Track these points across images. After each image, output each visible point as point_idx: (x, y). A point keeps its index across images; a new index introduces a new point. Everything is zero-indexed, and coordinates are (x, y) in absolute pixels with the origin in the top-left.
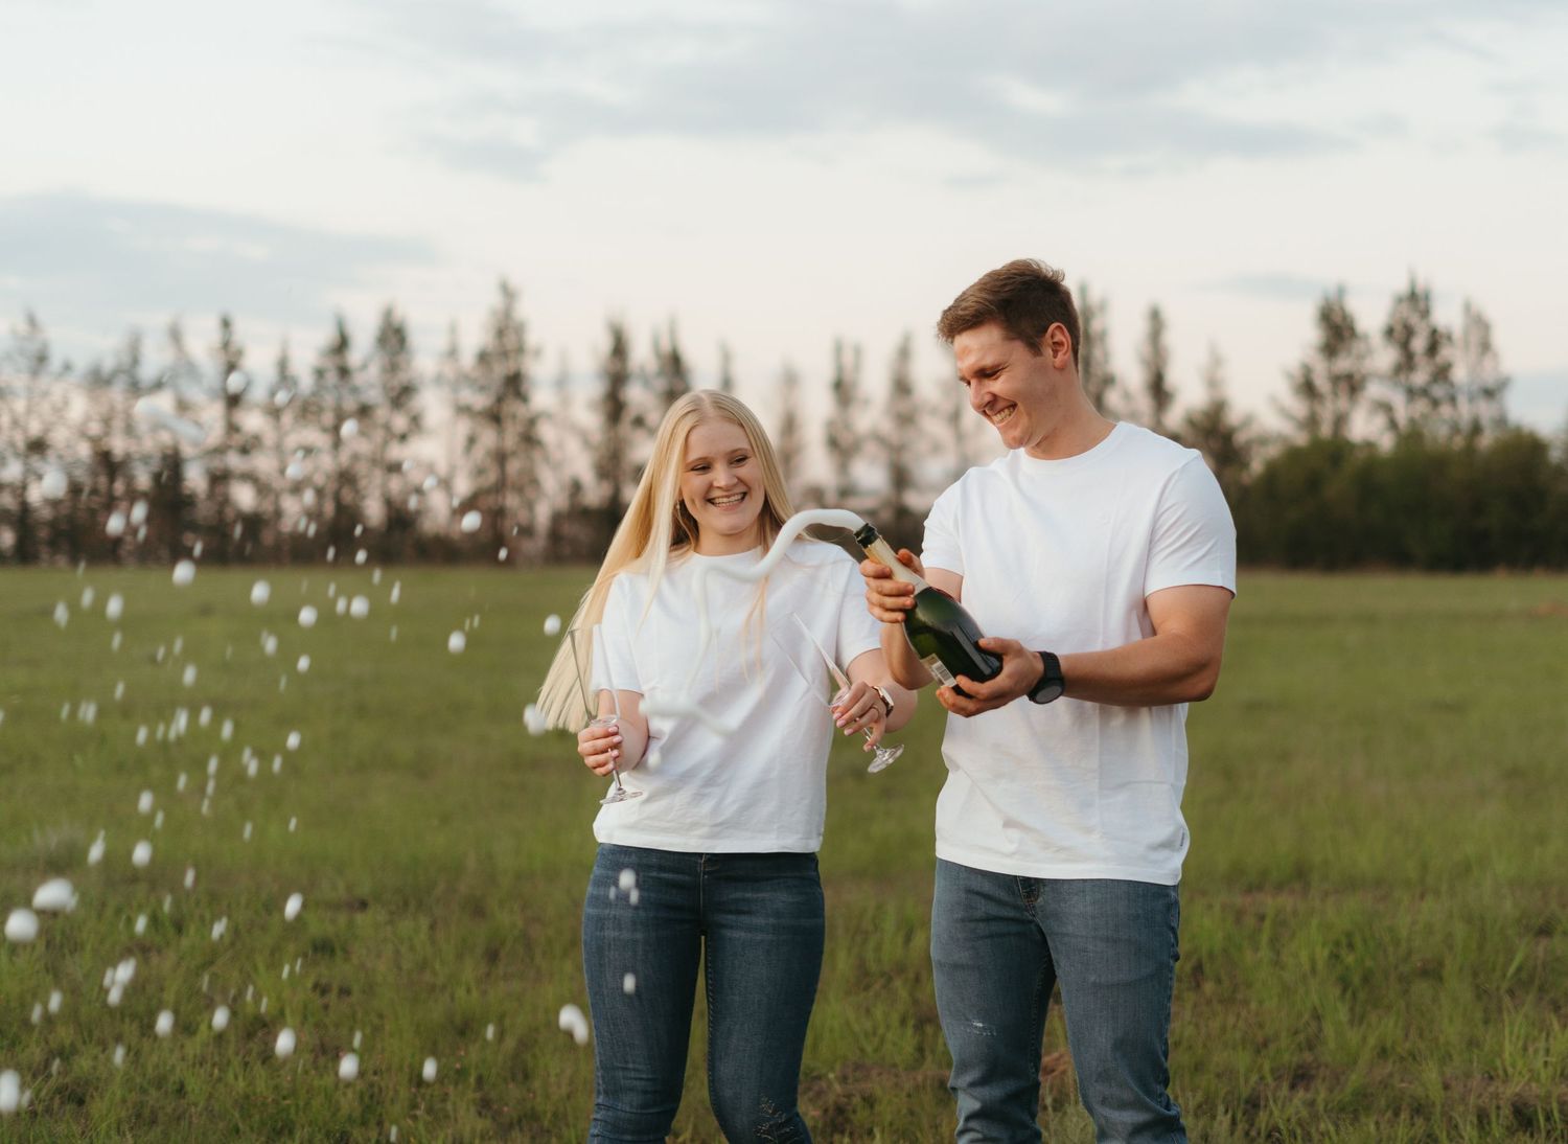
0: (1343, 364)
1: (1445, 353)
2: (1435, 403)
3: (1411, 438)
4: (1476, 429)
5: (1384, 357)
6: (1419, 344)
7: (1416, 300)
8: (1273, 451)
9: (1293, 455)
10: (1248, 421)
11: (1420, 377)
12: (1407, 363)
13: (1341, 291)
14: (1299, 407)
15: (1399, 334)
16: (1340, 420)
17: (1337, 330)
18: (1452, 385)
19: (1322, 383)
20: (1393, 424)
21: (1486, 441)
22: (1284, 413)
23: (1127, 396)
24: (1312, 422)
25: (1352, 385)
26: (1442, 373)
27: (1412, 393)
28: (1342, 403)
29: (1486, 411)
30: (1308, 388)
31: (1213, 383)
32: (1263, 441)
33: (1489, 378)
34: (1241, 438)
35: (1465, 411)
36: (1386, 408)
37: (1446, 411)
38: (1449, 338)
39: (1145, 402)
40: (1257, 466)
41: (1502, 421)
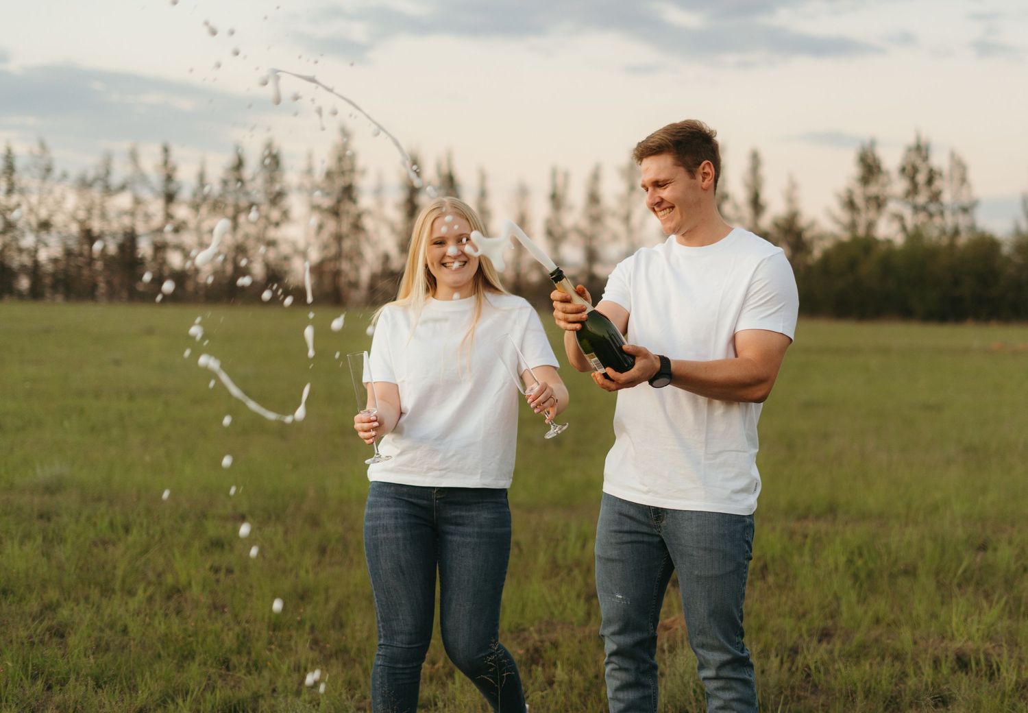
0: (873, 189)
1: (938, 184)
2: (931, 215)
3: (915, 237)
4: (956, 232)
5: (899, 186)
6: (921, 178)
7: (920, 150)
8: (828, 244)
9: (841, 246)
10: (813, 224)
11: (922, 199)
12: (914, 190)
13: (873, 143)
14: (845, 216)
15: (911, 172)
16: (871, 225)
17: (870, 168)
18: (941, 204)
19: (859, 201)
20: (904, 228)
21: (963, 240)
22: (836, 220)
23: (736, 207)
24: (853, 226)
25: (878, 203)
26: (935, 197)
27: (916, 209)
28: (872, 214)
29: (963, 221)
30: (851, 205)
31: (791, 199)
32: (821, 237)
33: (965, 199)
34: (807, 235)
35: (950, 221)
36: (900, 218)
37: (937, 221)
38: (940, 174)
39: (747, 212)
40: (817, 253)
41: (972, 228)
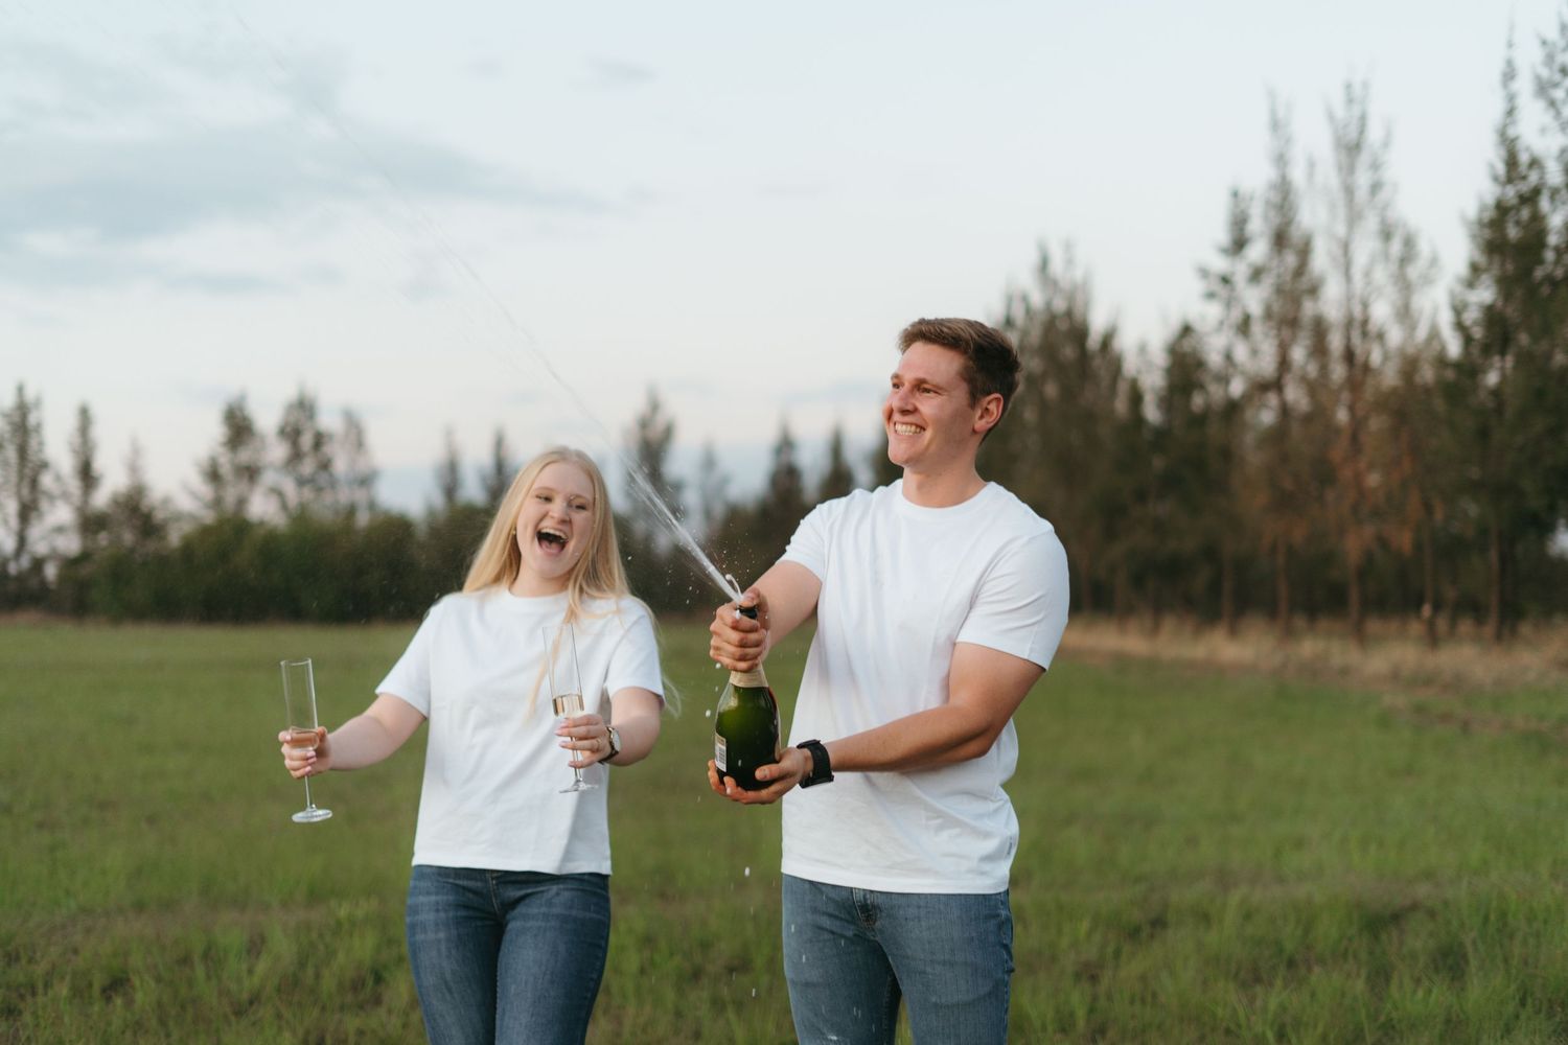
0: (245, 456)
1: (327, 449)
2: (319, 490)
3: (301, 518)
4: (351, 511)
5: (277, 452)
6: (306, 441)
7: (304, 407)
8: (187, 528)
9: (205, 531)
10: (166, 501)
11: (308, 467)
12: (296, 456)
13: (242, 399)
14: (205, 490)
15: (291, 433)
16: (242, 502)
17: (239, 428)
18: (331, 475)
19: (226, 469)
20: (284, 506)
21: (363, 519)
22: (194, 495)
23: (58, 478)
24: (217, 502)
25: (251, 473)
26: (325, 466)
27: (301, 482)
28: (243, 486)
29: (360, 496)
30: (214, 475)
31: (134, 468)
32: (178, 517)
33: (362, 466)
34: (159, 516)
35: (344, 496)
36: (278, 493)
37: (328, 498)
38: (330, 436)
39: (74, 485)
40: (174, 538)
41: (372, 505)
